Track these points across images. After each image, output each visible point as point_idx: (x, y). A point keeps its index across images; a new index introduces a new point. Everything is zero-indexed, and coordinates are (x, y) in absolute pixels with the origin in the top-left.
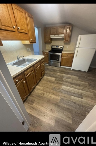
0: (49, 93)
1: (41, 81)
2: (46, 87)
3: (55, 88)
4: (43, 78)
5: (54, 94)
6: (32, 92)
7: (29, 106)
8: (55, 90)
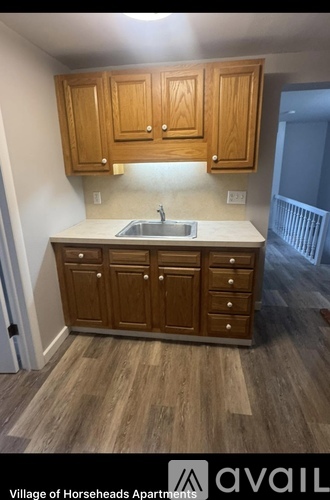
0: (134, 395)
1: (193, 348)
2: (162, 379)
3: (171, 419)
4: (220, 351)
5: (128, 418)
6: (128, 341)
7: (82, 350)
8: (151, 425)
